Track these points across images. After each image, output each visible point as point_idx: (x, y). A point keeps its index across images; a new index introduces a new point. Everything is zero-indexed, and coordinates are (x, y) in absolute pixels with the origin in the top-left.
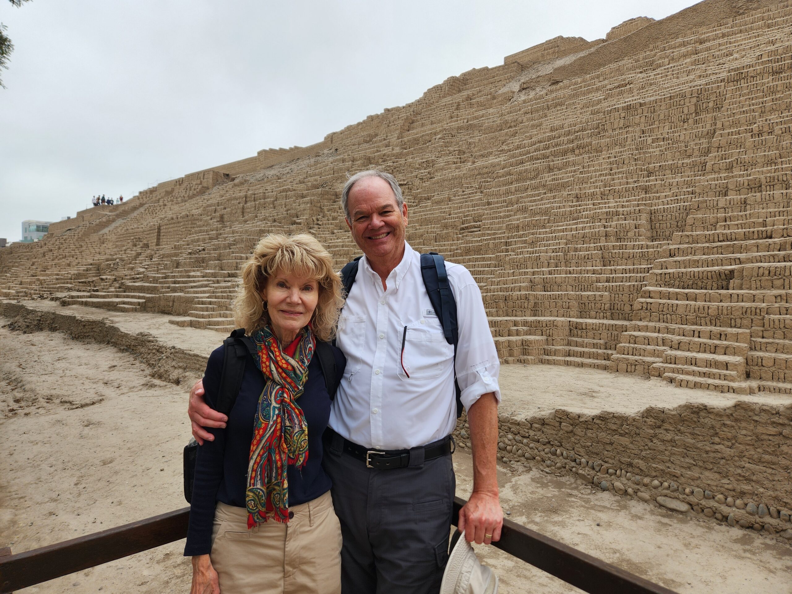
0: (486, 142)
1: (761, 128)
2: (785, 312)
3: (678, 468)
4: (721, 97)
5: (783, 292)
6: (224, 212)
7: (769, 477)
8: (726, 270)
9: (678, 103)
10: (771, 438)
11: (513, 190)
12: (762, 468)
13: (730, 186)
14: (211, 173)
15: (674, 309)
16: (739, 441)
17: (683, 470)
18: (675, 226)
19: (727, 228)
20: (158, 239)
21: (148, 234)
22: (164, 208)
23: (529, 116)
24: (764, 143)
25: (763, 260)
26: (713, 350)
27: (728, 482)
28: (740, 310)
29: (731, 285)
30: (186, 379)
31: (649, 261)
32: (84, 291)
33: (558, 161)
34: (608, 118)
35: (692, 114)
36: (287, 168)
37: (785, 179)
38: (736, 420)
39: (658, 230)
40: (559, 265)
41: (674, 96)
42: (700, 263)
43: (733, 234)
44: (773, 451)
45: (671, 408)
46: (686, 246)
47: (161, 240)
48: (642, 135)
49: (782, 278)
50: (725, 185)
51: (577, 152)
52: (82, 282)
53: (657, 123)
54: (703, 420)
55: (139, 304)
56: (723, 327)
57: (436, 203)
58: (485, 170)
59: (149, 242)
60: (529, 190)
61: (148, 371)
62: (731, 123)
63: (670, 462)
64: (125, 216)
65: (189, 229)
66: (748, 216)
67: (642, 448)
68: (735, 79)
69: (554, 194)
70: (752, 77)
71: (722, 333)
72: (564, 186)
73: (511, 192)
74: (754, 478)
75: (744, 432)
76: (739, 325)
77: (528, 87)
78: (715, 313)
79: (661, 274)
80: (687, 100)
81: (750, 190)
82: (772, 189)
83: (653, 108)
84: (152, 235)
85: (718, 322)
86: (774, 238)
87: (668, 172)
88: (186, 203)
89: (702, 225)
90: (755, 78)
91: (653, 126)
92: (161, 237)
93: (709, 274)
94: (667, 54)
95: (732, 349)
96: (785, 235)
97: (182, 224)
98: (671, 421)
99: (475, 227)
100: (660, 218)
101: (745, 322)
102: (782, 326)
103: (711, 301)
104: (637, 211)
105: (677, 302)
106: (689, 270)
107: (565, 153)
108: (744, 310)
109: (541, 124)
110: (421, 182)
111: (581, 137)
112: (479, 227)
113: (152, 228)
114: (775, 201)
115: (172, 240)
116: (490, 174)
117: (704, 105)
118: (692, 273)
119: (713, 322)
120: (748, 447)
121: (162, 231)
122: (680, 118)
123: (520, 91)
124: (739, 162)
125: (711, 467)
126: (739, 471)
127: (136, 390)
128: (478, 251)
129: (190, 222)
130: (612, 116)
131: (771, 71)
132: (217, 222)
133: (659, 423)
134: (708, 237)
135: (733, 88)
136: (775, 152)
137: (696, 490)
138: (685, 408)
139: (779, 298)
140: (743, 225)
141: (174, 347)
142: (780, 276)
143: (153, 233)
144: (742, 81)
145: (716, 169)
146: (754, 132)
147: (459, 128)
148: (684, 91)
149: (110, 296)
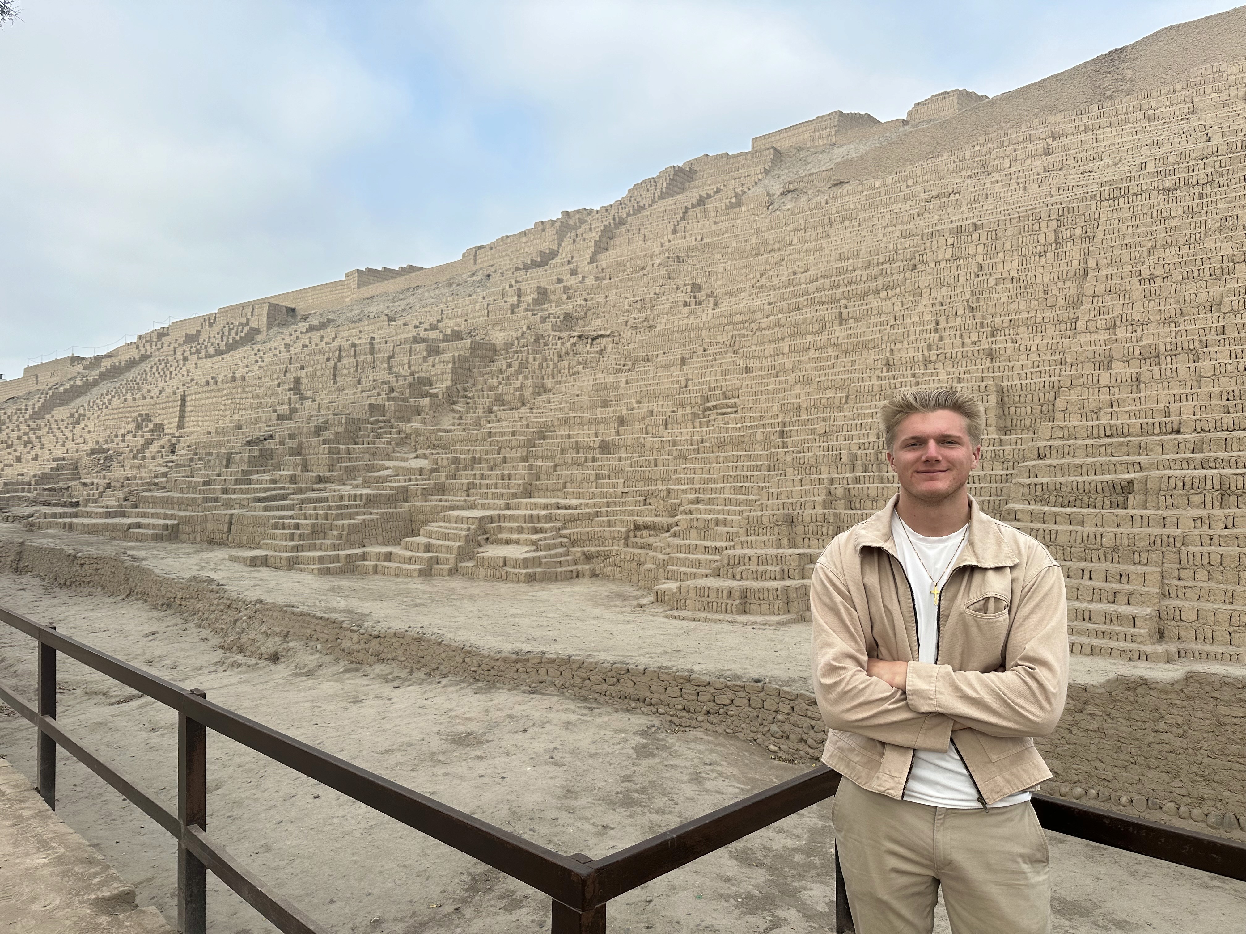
0: (735, 272)
1: (1152, 271)
2: (1209, 542)
3: (1109, 768)
4: (1092, 221)
5: (1204, 513)
6: (300, 373)
7: (1237, 774)
8: (1123, 480)
9: (1031, 227)
10: (1236, 720)
11: (786, 350)
12: (1226, 763)
13: (1115, 355)
14: (266, 305)
15: (1053, 537)
16: (1194, 726)
17: (1117, 770)
18: (1038, 412)
19: (1114, 417)
20: (182, 416)
21: (163, 409)
22: (184, 365)
23: (800, 234)
24: (1158, 293)
25: (1173, 466)
26: (1111, 598)
27: (1180, 785)
28: (1146, 538)
29: (1130, 503)
30: (290, 653)
31: (1006, 464)
32: (55, 505)
33: (855, 309)
34: (928, 244)
35: (1051, 244)
36: (401, 302)
37: (1192, 347)
38: (1188, 697)
39: (1014, 417)
40: (870, 470)
41: (1024, 217)
42: (1085, 470)
43: (1126, 426)
44: (1241, 739)
45: (1095, 683)
46: (1060, 442)
47: (187, 419)
48: (980, 273)
49: (1201, 492)
50: (1107, 353)
51: (883, 294)
52: (49, 490)
53: (1001, 255)
54: (1142, 699)
55: (166, 527)
56: (1123, 564)
57: (662, 367)
58: (738, 318)
59: (166, 422)
60: (812, 351)
61: (216, 641)
62: (1109, 262)
63: (1098, 761)
64: (115, 377)
65: (238, 401)
66: (1143, 399)
67: (1058, 741)
68: (1111, 196)
69: (851, 359)
70: (1134, 194)
71: (1124, 574)
72: (867, 346)
73: (783, 354)
74: (1217, 778)
75: (1199, 714)
76: (1145, 561)
77: (796, 190)
78: (1111, 543)
79: (1030, 485)
80: (1044, 224)
81: (1143, 361)
82: (1174, 361)
83: (994, 233)
84: (171, 410)
85: (1115, 556)
86: (1184, 433)
87: (1023, 330)
88: (224, 356)
89: (1079, 411)
90: (1139, 197)
91: (996, 260)
92: (187, 414)
93: (1099, 485)
94: (1008, 153)
95: (1138, 596)
96: (1199, 430)
97: (225, 392)
98: (1098, 702)
99: (729, 407)
100: (1017, 399)
101: (1154, 556)
102: (1205, 562)
103: (1105, 526)
104: (982, 388)
105: (1056, 527)
106: (1071, 479)
107: (864, 295)
108: (1152, 538)
109: (821, 249)
110: (634, 332)
111: (889, 272)
112: (735, 406)
113: (170, 399)
114: (1179, 379)
115: (207, 418)
116: (747, 324)
117: (1068, 231)
118: (1075, 483)
119: (1109, 556)
120: (1205, 735)
121: (188, 404)
122: (1034, 250)
123: (782, 194)
124: (1124, 320)
125: (1156, 763)
126: (1195, 769)
127: (205, 671)
128: (739, 443)
129: (239, 390)
130: (935, 242)
131: (1161, 187)
132: (290, 389)
133: (1080, 705)
134: (1090, 429)
135: (1108, 209)
136: (1174, 306)
137: (1136, 798)
138: (1117, 683)
139: (1199, 521)
140: (1137, 413)
141: (260, 601)
142: (1199, 491)
143: (173, 407)
144: (1121, 199)
145: (1092, 329)
146: (1144, 276)
147: (689, 249)
148: (1037, 211)
149: (112, 515)
